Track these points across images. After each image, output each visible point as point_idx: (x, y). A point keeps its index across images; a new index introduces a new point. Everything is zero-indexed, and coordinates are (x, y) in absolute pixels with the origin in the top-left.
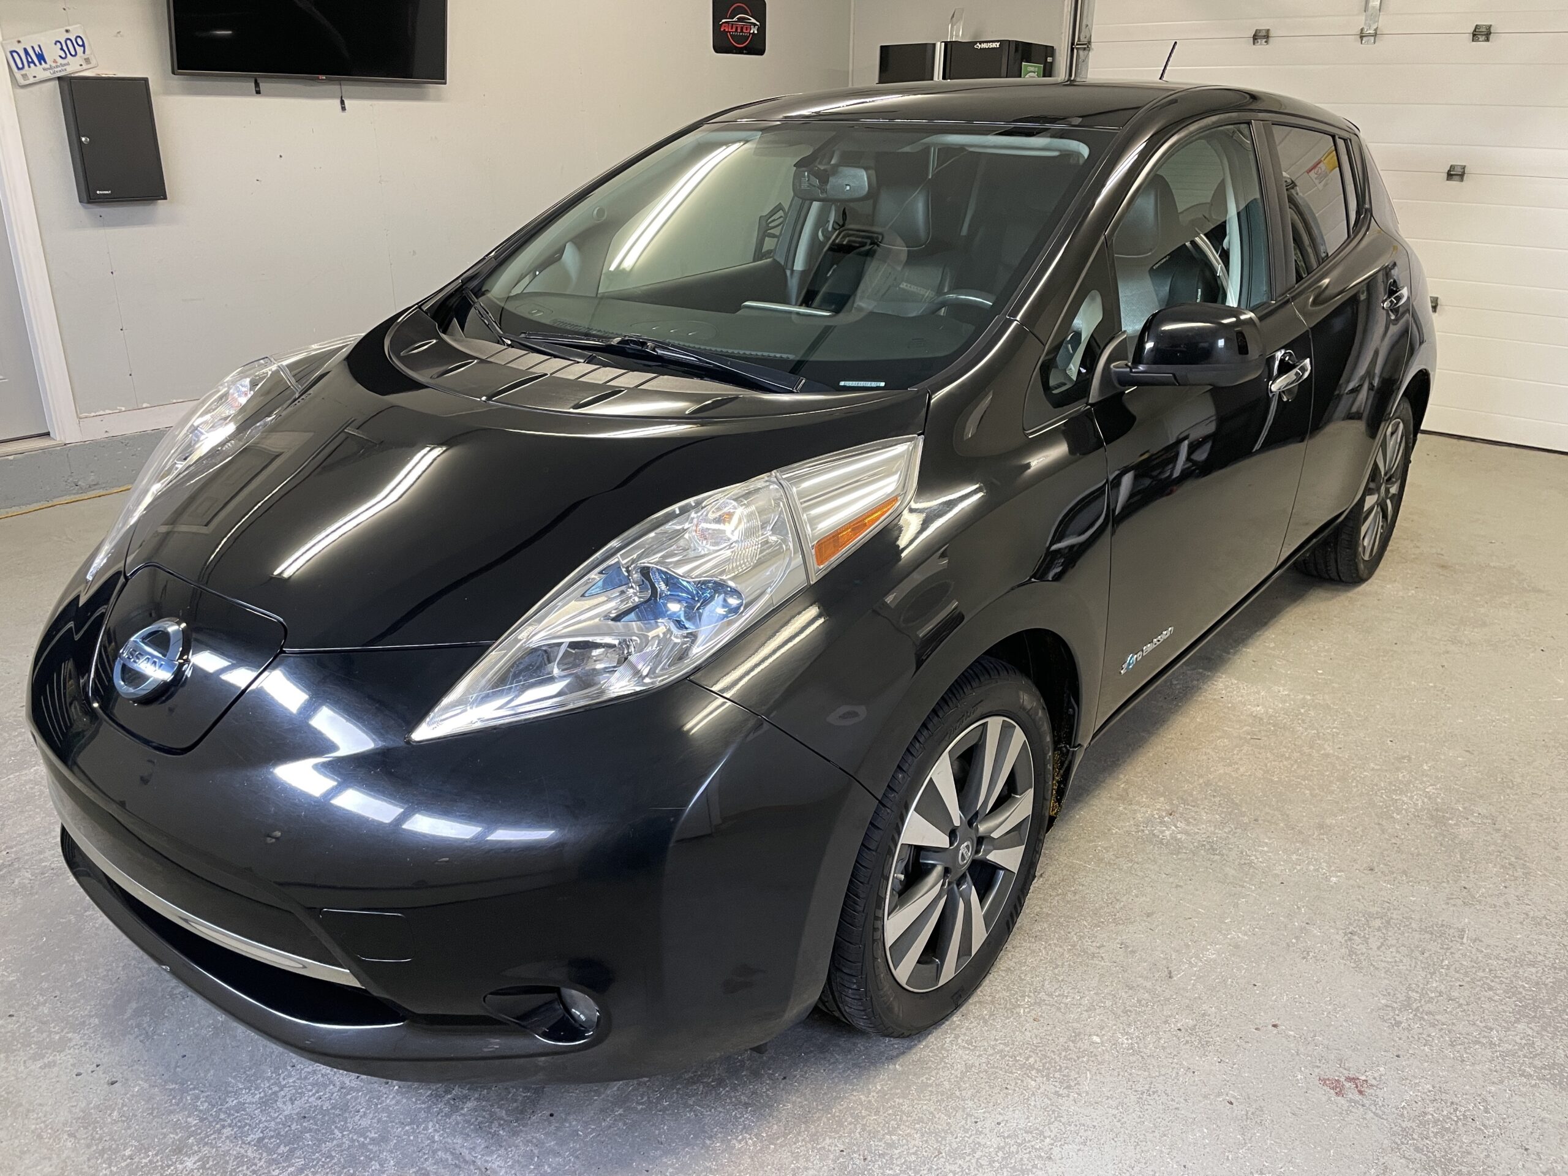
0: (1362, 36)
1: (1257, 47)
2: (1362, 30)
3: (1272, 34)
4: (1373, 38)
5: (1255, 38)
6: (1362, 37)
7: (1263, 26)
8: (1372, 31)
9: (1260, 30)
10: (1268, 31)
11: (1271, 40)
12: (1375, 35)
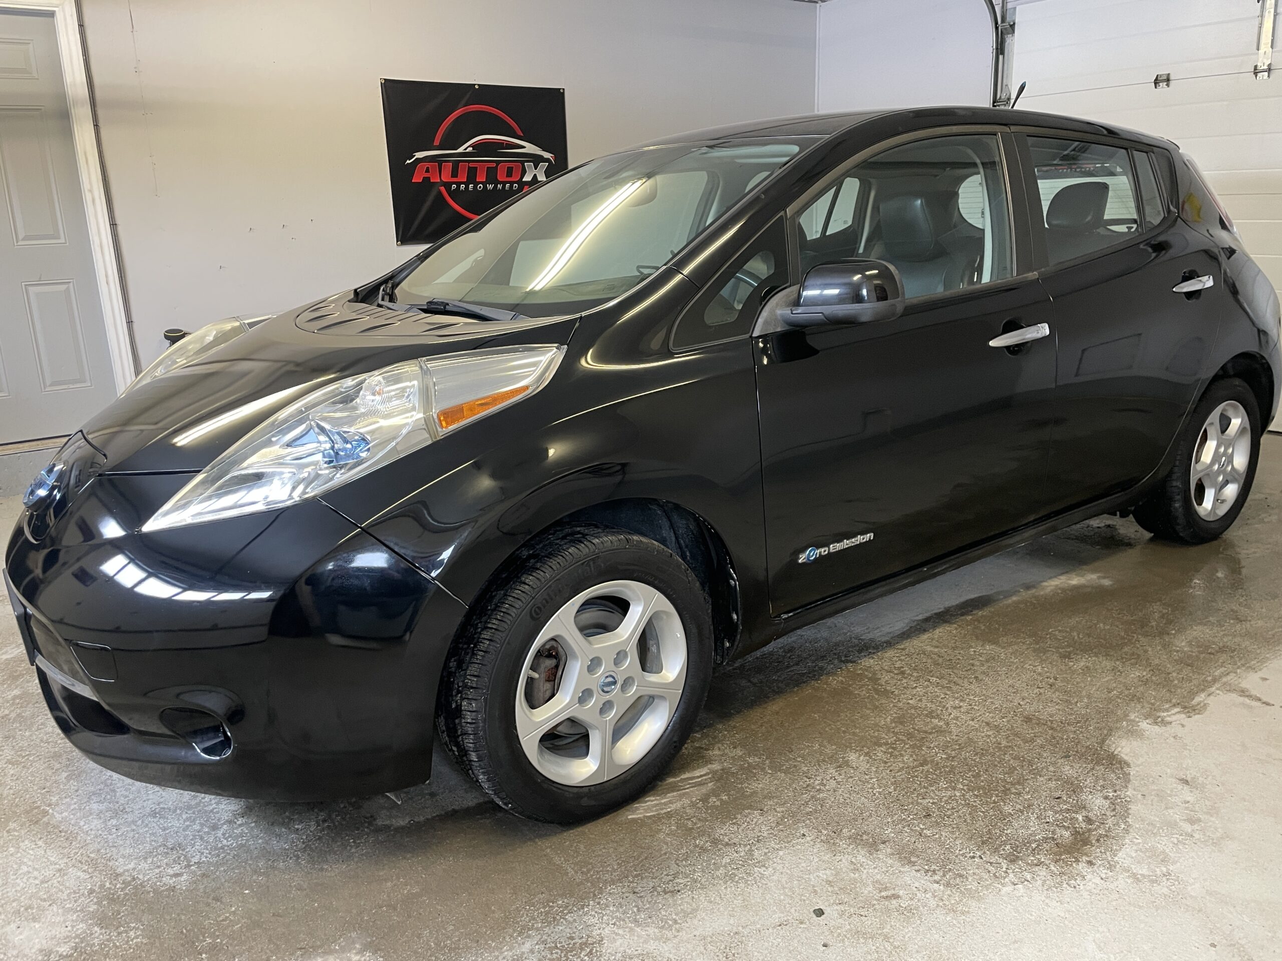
0: (1256, 72)
1: (1159, 90)
2: (1256, 67)
3: (1172, 77)
4: (1266, 74)
5: (1156, 82)
6: (1256, 74)
7: (1163, 72)
8: (1266, 67)
9: (1161, 76)
10: (1169, 74)
11: (1172, 83)
12: (1269, 70)
